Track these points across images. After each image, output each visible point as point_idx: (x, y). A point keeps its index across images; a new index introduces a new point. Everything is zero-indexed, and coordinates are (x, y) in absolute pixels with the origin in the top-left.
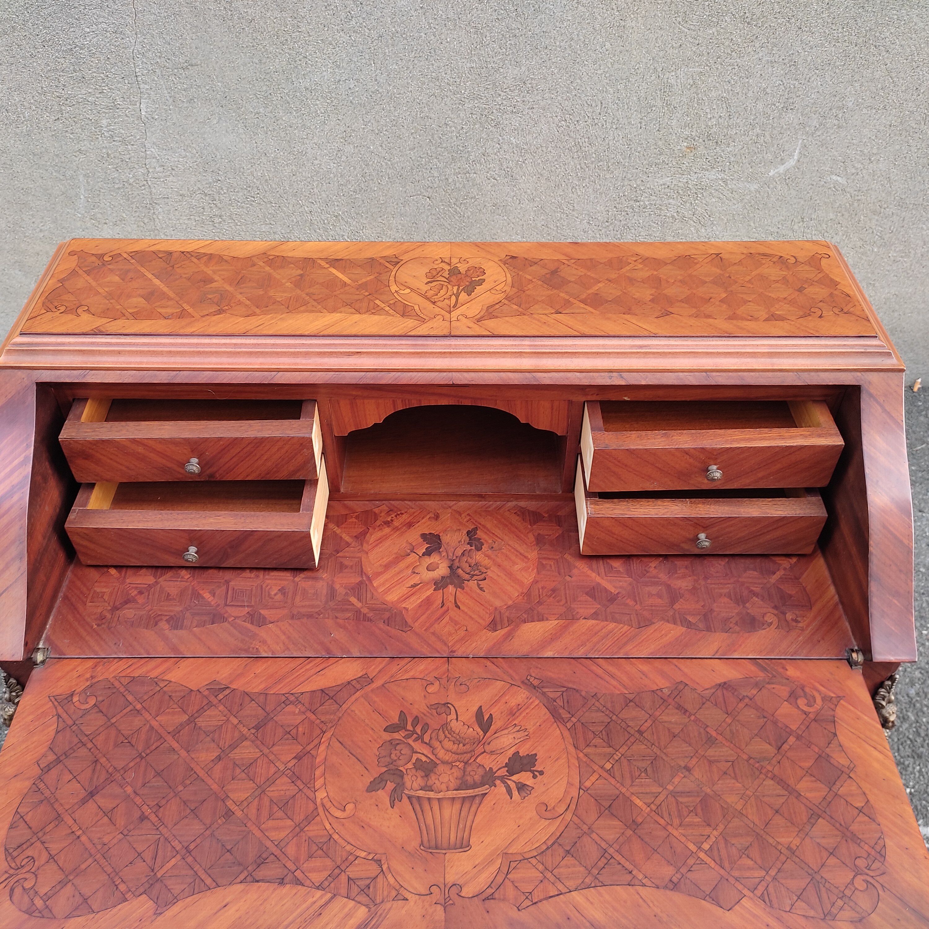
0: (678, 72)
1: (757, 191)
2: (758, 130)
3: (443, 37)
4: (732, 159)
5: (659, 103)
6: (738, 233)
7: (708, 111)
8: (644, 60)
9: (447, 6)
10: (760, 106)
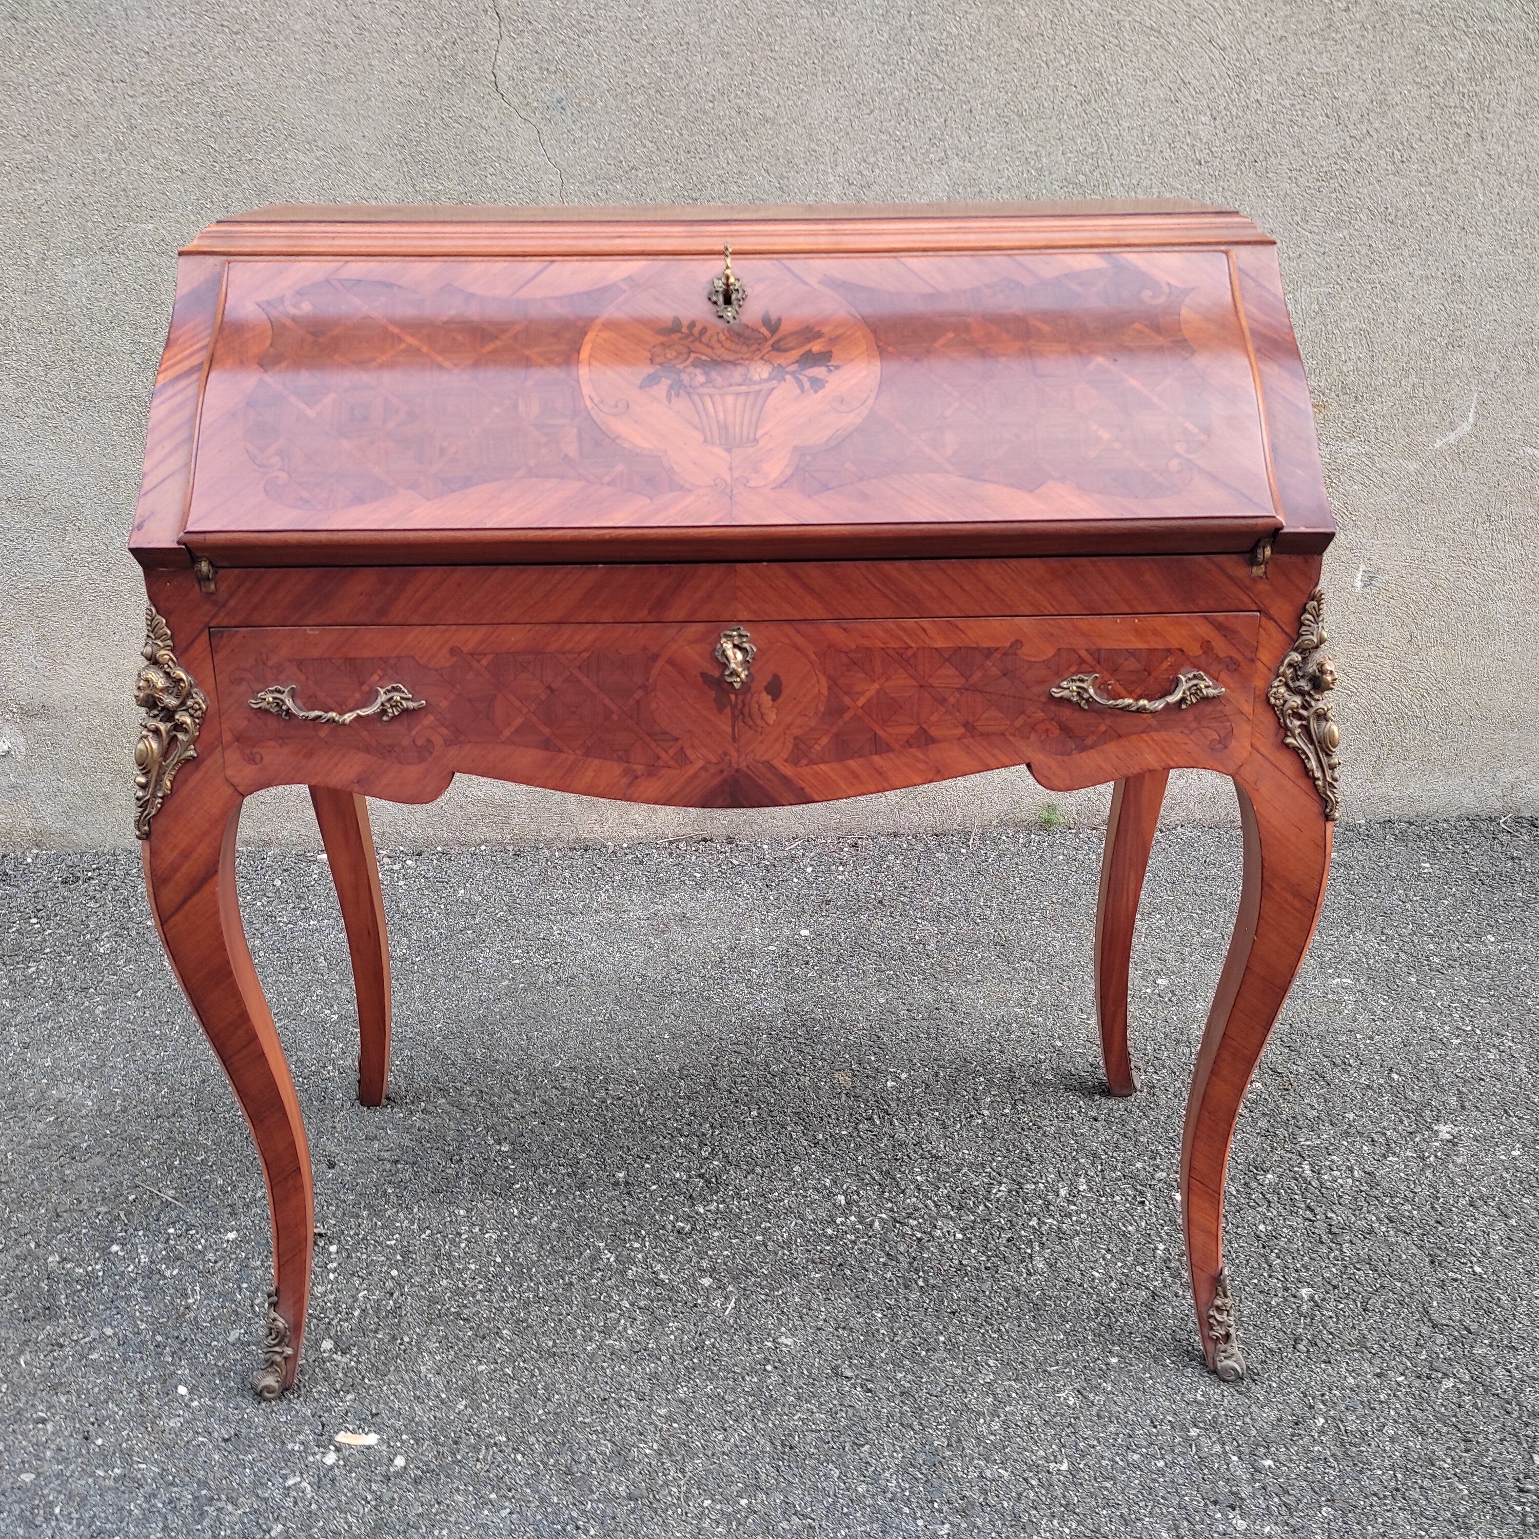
1: (1418, 472)
2: (1413, 379)
4: (1379, 423)
6: (1394, 541)
7: (1341, 350)
10: (1415, 341)
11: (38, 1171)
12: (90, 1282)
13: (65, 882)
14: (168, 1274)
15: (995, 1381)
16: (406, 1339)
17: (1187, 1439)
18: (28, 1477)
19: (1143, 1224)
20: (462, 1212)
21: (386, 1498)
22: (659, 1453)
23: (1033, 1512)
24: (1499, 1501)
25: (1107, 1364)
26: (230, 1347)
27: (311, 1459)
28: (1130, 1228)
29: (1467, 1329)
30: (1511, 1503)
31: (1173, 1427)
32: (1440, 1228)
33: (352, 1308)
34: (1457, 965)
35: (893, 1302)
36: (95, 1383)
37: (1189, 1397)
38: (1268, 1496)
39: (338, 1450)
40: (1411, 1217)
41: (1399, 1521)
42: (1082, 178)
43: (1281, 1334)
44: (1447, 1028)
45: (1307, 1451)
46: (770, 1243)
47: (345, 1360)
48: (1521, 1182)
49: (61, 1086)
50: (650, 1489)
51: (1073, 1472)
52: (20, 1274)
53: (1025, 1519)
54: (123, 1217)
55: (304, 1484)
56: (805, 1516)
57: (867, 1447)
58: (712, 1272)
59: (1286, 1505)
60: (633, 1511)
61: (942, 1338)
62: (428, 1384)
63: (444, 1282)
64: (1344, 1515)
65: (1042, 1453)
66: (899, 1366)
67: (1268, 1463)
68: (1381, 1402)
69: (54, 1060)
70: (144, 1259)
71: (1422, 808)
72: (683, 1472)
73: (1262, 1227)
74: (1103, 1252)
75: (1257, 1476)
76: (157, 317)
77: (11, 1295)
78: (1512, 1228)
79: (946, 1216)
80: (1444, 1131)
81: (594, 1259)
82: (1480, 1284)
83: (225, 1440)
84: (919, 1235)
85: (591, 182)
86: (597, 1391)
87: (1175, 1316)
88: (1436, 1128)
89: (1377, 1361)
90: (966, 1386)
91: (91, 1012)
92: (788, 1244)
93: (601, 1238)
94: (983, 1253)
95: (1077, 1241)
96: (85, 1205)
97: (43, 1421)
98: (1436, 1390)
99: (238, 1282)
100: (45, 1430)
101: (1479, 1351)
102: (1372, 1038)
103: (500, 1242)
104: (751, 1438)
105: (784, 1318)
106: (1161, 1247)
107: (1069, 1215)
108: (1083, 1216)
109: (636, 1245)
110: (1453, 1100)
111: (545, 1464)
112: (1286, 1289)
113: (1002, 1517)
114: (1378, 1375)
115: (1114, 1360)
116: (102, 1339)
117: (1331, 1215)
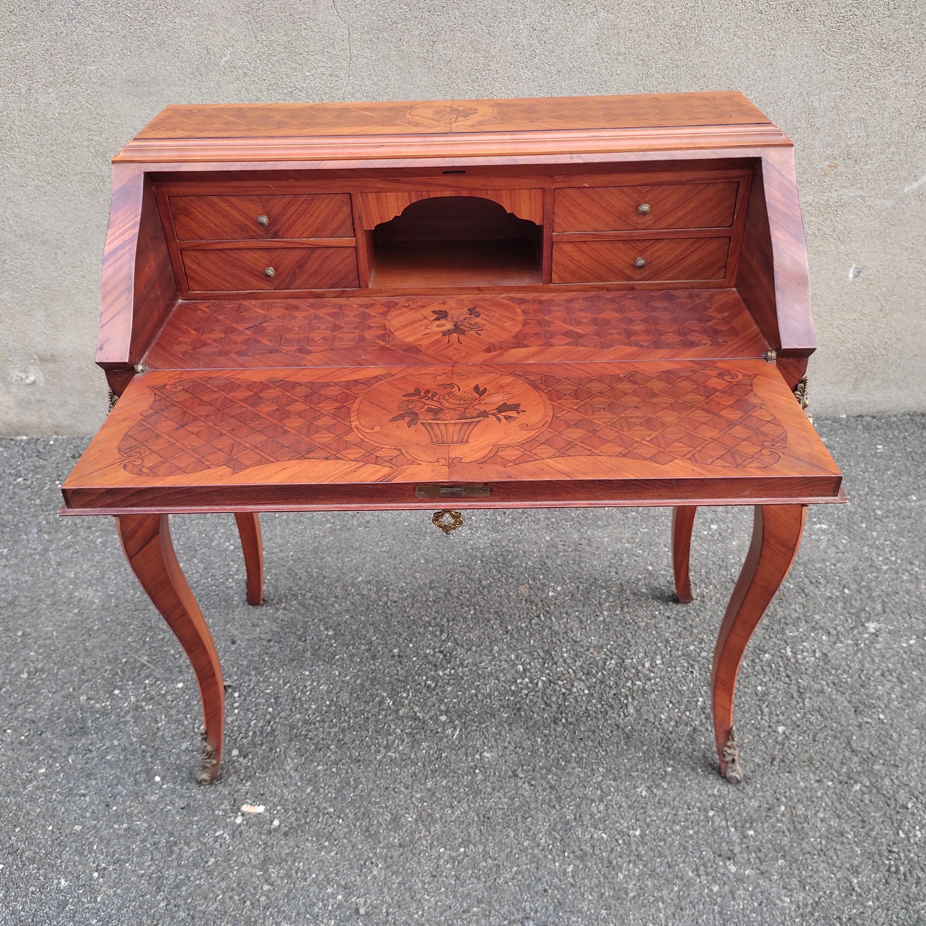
0: (822, 96)
1: (893, 207)
2: (893, 149)
3: (614, 70)
4: (870, 177)
5: (804, 125)
6: (875, 250)
8: (791, 86)
9: (619, 42)
10: (895, 125)
11: (71, 643)
12: (104, 713)
13: (73, 457)
14: (146, 708)
15: (602, 781)
16: (278, 750)
17: (707, 817)
18: (78, 828)
19: (692, 685)
20: (307, 673)
21: (270, 844)
22: (416, 820)
23: (619, 859)
24: (877, 857)
25: (665, 771)
26: (183, 754)
27: (228, 820)
28: (684, 688)
29: (871, 753)
30: (884, 859)
31: (699, 810)
32: (863, 690)
33: (247, 730)
34: (891, 515)
35: (547, 732)
36: (111, 774)
37: (710, 792)
38: (749, 852)
39: (243, 815)
40: (846, 682)
41: (820, 868)
42: (684, 23)
43: (765, 755)
44: (881, 558)
45: (773, 826)
46: (479, 695)
47: (245, 761)
48: (913, 661)
49: (81, 590)
50: (411, 841)
51: (643, 836)
52: (65, 707)
53: (614, 863)
54: (120, 673)
55: (225, 835)
56: (495, 859)
57: (529, 819)
58: (447, 712)
59: (759, 858)
60: (402, 854)
61: (574, 755)
62: (291, 777)
63: (298, 716)
64: (791, 865)
65: (626, 824)
66: (549, 771)
67: (751, 832)
68: (817, 798)
69: (76, 573)
70: (133, 699)
71: (881, 408)
72: (429, 832)
73: (759, 688)
74: (667, 702)
75: (745, 840)
76: (102, 124)
77: (61, 720)
78: (905, 691)
79: (580, 679)
80: (872, 626)
81: (381, 703)
82: (882, 726)
83: (183, 808)
84: (563, 690)
85: (368, 32)
86: (382, 783)
87: (705, 743)
88: (866, 625)
89: (818, 773)
90: (585, 784)
91: (94, 542)
92: (489, 696)
93: (385, 690)
94: (600, 703)
95: (653, 696)
96: (98, 665)
97: (84, 795)
98: (850, 791)
99: (185, 714)
100: (85, 800)
101: (876, 767)
102: (835, 565)
103: (329, 692)
104: (466, 813)
105: (486, 741)
106: (701, 699)
107: (650, 679)
108: (658, 680)
109: (404, 695)
110: (879, 607)
111: (355, 826)
112: (770, 727)
113: (602, 863)
114: (818, 781)
115: (669, 769)
116: (113, 747)
117: (800, 681)
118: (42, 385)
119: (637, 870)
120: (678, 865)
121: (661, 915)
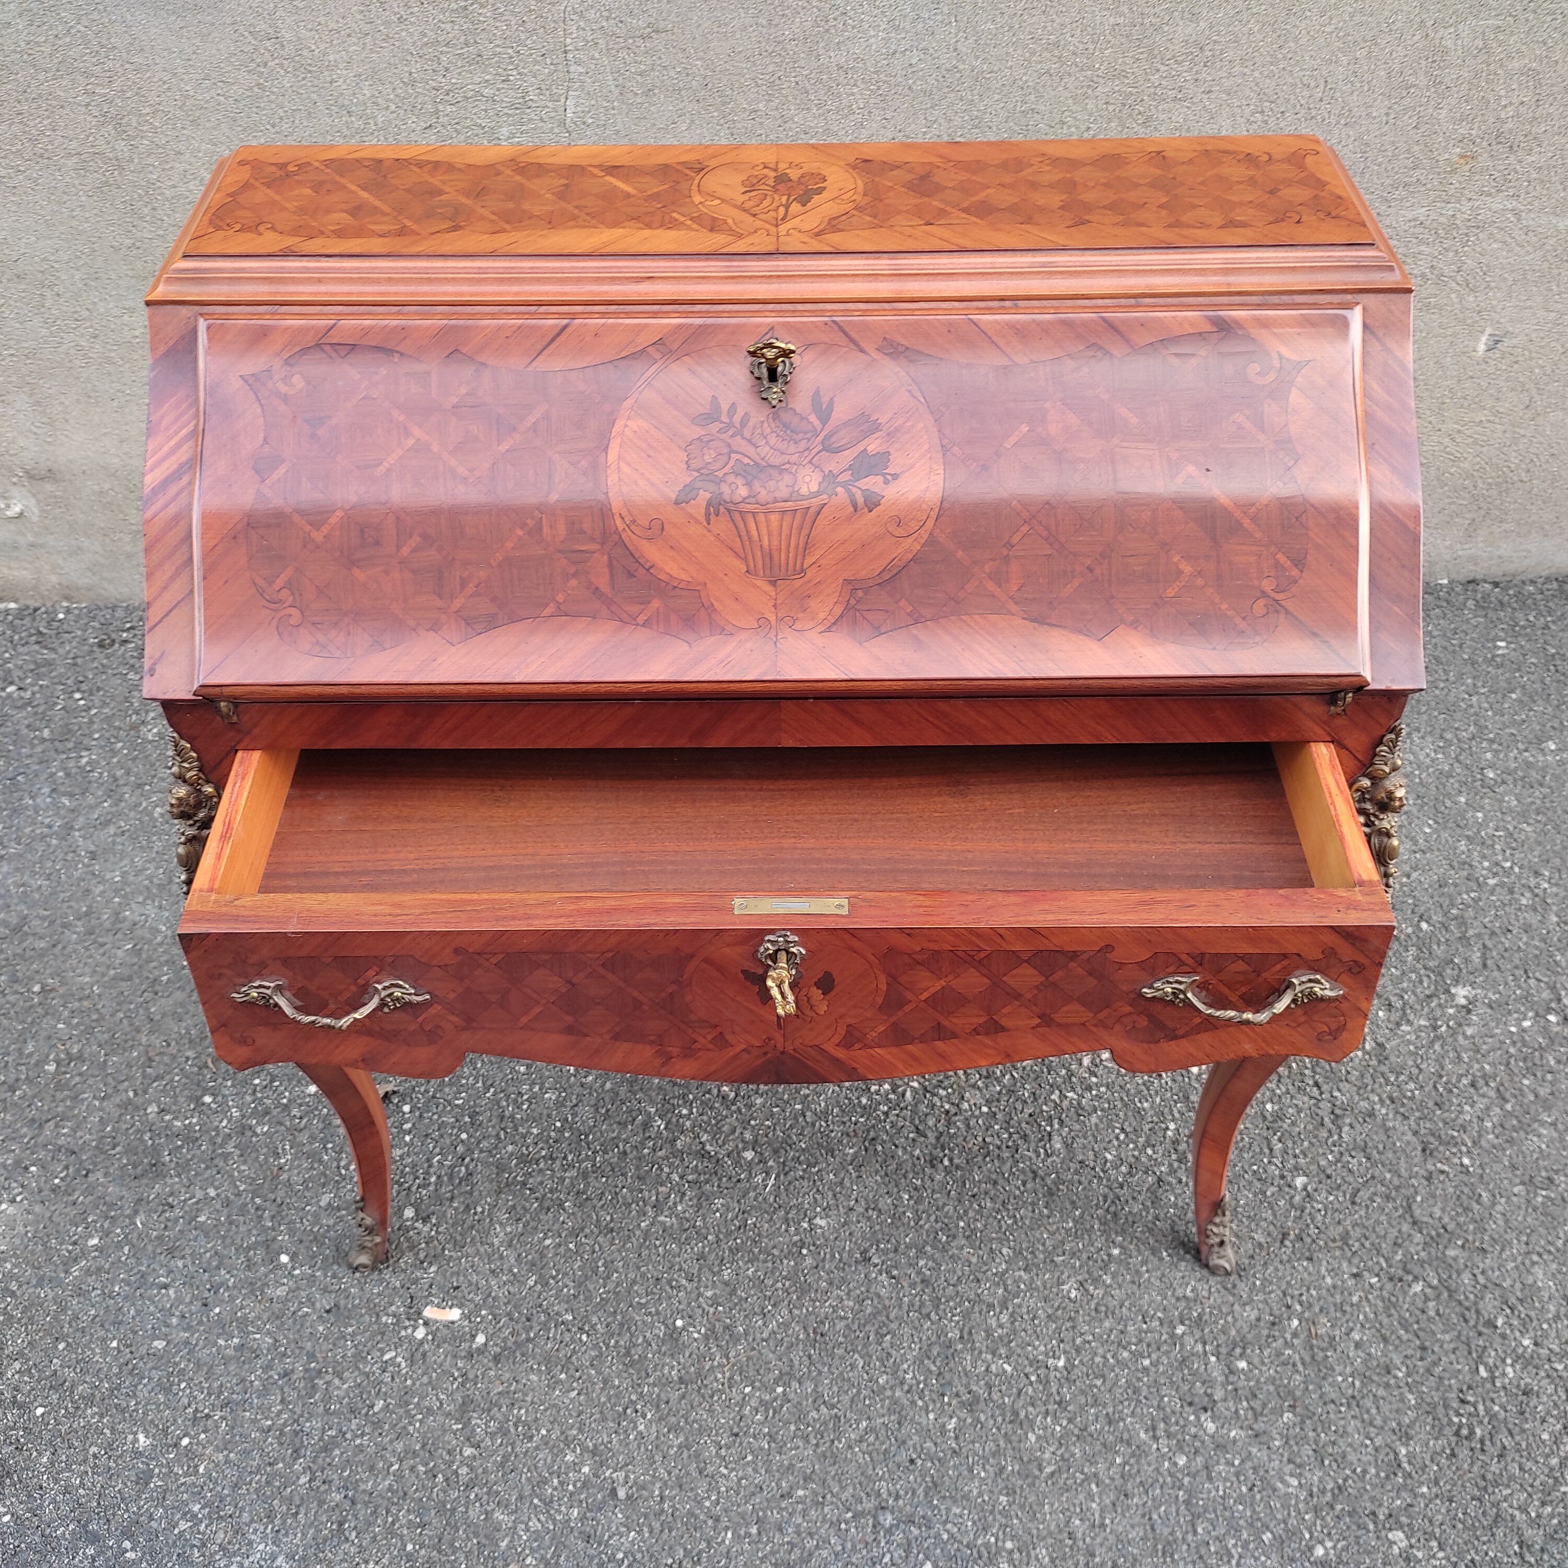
0: (1461, 26)
4: (1534, 176)
5: (1422, 81)
6: (1529, 303)
7: (1503, 93)
8: (1405, 8)
11: (125, 1007)
12: (190, 1139)
13: (101, 645)
14: (258, 1130)
15: (1007, 1271)
16: (479, 1209)
17: (1172, 1335)
18: (159, 1344)
19: (1158, 1100)
20: (523, 1069)
21: (471, 1376)
22: (706, 1337)
23: (1030, 1409)
24: (1440, 1411)
25: (1109, 1255)
26: (323, 1214)
27: (403, 1333)
28: (1146, 1105)
29: (1444, 1227)
30: (1451, 1413)
31: (1161, 1324)
32: (1438, 1112)
33: (427, 1173)
34: (1510, 779)
35: (919, 1182)
36: (206, 1247)
37: (1179, 1292)
38: (1237, 1399)
39: (426, 1324)
40: (1412, 1098)
41: (1350, 1429)
43: (1271, 1227)
44: (1486, 864)
45: (1279, 1354)
46: (808, 1114)
47: (426, 1229)
48: (1525, 1060)
49: (134, 906)
50: (698, 1374)
51: (1069, 1368)
52: (124, 1126)
53: (1022, 1414)
54: (210, 1065)
55: (399, 1359)
56: (833, 1407)
57: (888, 1337)
58: (755, 1144)
59: (1252, 1408)
60: (683, 1397)
61: (962, 1224)
62: (501, 1257)
63: (510, 1148)
64: (1303, 1422)
65: (1042, 1348)
66: (921, 1252)
67: (1242, 1364)
68: (1352, 1305)
69: (124, 874)
70: (235, 1113)
71: (1510, 568)
72: (728, 1358)
73: (1269, 1106)
74: (1117, 1131)
75: (1232, 1378)
76: (110, 64)
77: (118, 1149)
78: (1508, 1115)
79: (974, 1086)
80: (1462, 993)
81: (646, 1126)
82: (1466, 1179)
83: (328, 1312)
84: (947, 1106)
86: (651, 1271)
87: (1175, 1206)
88: (1453, 991)
89: (1356, 1261)
90: (980, 1276)
91: (150, 814)
92: (826, 1113)
93: (652, 1101)
94: (1007, 1130)
95: (1094, 1119)
96: (173, 1050)
97: (165, 1287)
98: (1405, 1293)
99: (324, 1142)
100: (168, 1295)
101: (1451, 1253)
102: (1408, 876)
103: (560, 1104)
104: (786, 1325)
105: (818, 1197)
106: (1172, 1126)
107: (1089, 1089)
108: (1103, 1089)
109: (685, 1112)
110: (1476, 957)
111: (607, 1346)
112: (1282, 1177)
113: (1003, 1415)
114: (1355, 1276)
115: (1116, 1252)
116: (207, 1199)
117: (1336, 1094)
118: (35, 519)
119: (1058, 1428)
120: (1124, 1420)
121: (1094, 1505)
